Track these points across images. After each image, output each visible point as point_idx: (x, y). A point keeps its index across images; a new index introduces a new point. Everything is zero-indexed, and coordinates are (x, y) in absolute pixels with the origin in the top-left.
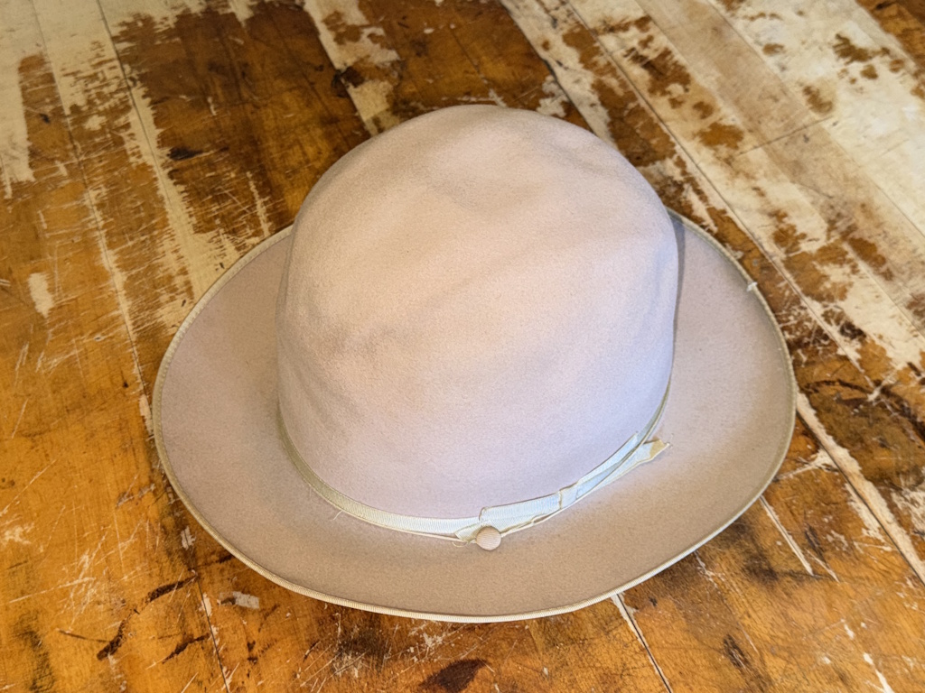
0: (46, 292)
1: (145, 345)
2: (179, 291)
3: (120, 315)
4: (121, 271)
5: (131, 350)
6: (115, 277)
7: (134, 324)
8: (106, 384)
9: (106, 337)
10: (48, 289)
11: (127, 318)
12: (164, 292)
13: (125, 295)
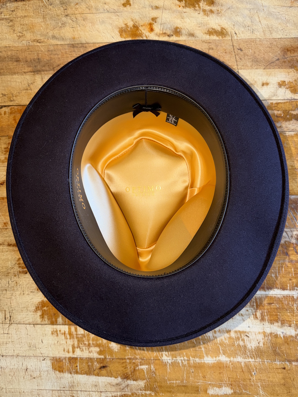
0: (221, 389)
1: (266, 356)
2: (239, 336)
3: (245, 363)
4: (219, 356)
5: (266, 363)
6: (221, 360)
7: (252, 358)
8: (281, 376)
9: (255, 371)
10: (219, 388)
11: (247, 360)
12: (238, 342)
13: (234, 358)
